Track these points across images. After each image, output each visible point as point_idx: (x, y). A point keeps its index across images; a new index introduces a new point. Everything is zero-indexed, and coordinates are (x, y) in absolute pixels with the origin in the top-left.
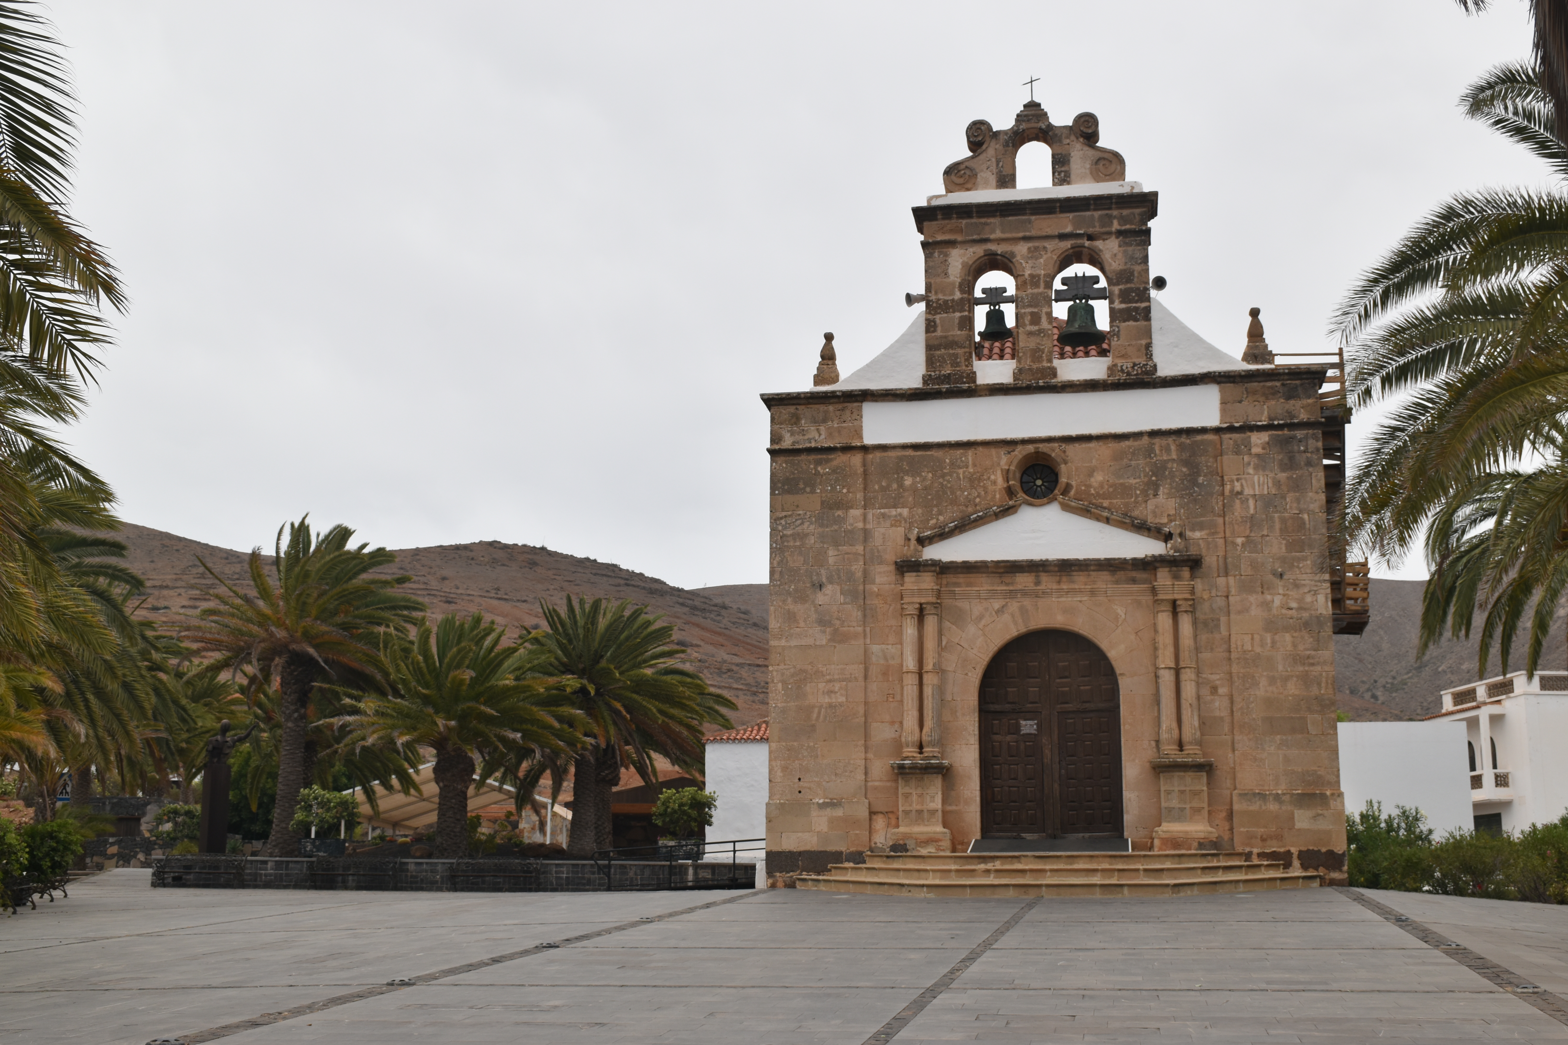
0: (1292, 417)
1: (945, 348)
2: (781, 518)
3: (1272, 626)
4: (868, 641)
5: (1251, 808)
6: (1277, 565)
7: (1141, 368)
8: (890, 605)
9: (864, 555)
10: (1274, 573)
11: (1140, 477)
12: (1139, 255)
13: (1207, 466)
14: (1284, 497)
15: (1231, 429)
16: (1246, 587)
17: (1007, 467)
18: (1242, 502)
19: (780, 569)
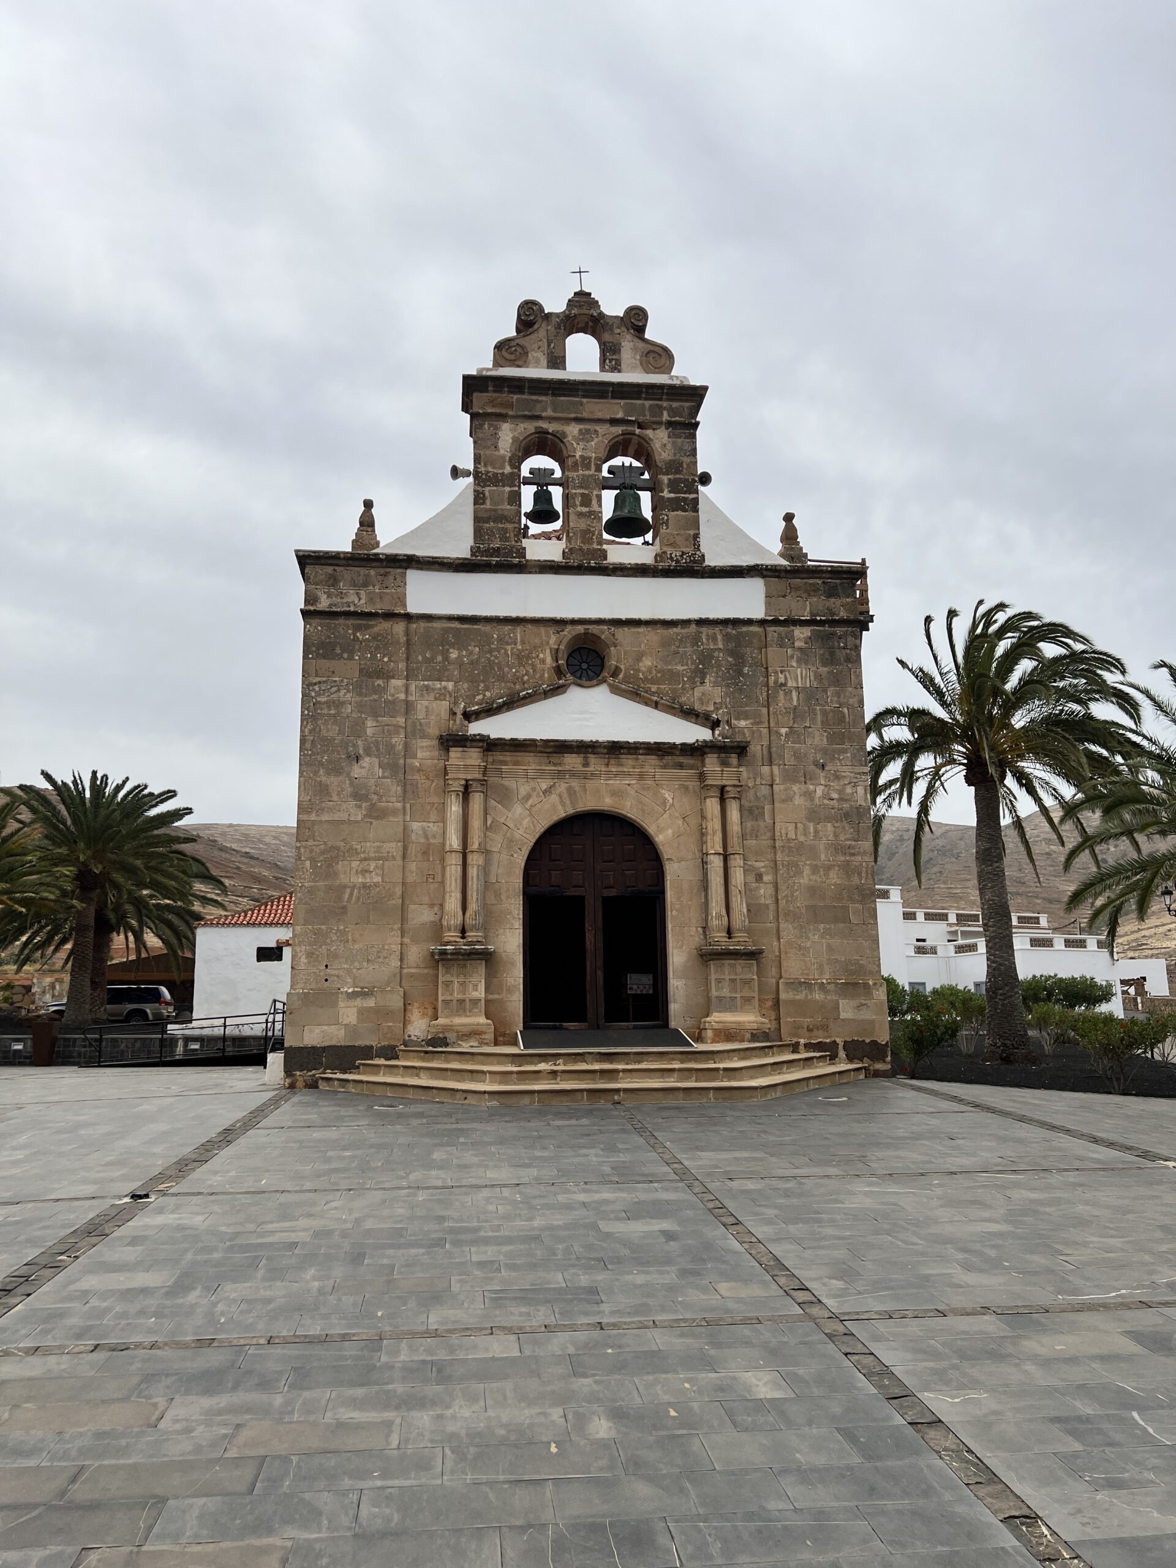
0: (834, 614)
1: (494, 522)
2: (315, 684)
3: (814, 815)
4: (408, 818)
5: (798, 997)
6: (818, 756)
7: (690, 557)
8: (433, 781)
9: (406, 728)
10: (816, 764)
11: (687, 665)
12: (687, 447)
13: (752, 657)
14: (825, 691)
15: (776, 622)
16: (790, 777)
17: (556, 647)
18: (786, 694)
19: (312, 738)
